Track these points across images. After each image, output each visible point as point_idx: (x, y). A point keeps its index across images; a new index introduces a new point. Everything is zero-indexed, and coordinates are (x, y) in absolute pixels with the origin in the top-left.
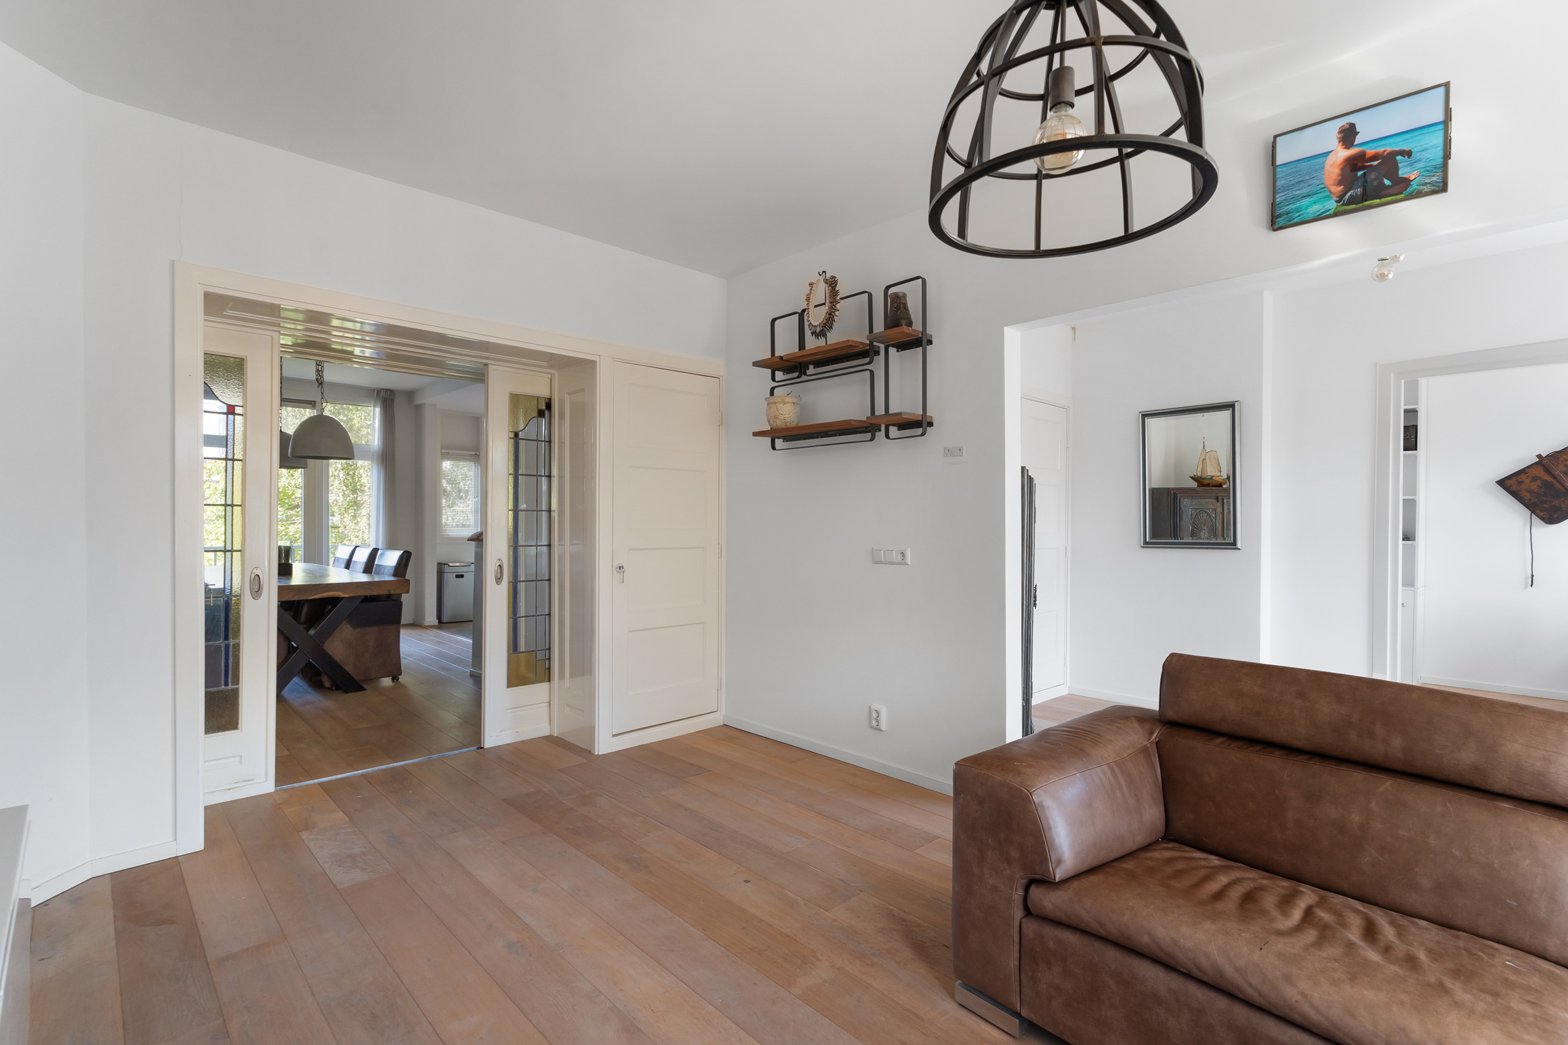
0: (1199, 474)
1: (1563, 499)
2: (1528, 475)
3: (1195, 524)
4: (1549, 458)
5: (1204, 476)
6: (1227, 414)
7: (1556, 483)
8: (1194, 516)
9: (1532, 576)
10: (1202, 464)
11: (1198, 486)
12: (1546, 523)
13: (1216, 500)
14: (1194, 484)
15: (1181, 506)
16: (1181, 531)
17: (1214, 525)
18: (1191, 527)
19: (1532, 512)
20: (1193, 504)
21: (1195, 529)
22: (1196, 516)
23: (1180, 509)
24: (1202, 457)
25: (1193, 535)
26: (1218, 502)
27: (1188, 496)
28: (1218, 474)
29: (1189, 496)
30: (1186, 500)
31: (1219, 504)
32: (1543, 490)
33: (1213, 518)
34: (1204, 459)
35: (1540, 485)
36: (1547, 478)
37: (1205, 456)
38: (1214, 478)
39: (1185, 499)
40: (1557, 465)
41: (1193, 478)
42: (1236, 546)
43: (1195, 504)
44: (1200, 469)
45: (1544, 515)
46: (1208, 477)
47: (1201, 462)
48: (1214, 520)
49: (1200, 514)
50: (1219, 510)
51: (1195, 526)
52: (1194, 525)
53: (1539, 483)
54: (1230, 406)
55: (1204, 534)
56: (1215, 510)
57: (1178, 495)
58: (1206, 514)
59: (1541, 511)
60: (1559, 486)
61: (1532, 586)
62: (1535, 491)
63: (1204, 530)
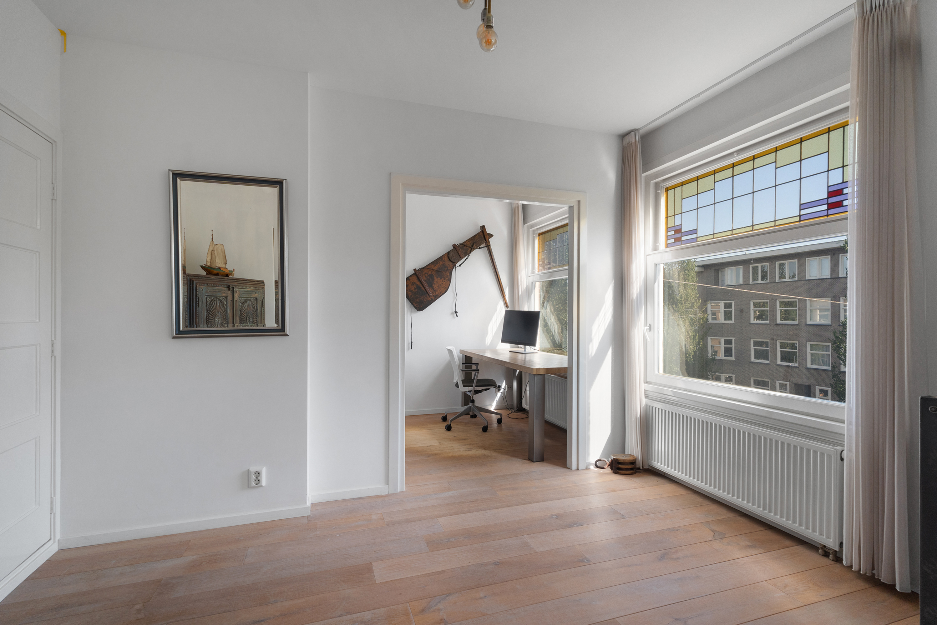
0: (209, 264)
1: (424, 296)
2: (410, 281)
3: (210, 310)
4: (419, 272)
5: (213, 266)
6: (273, 191)
7: (422, 286)
8: (208, 303)
9: (412, 342)
10: (211, 255)
11: (206, 274)
12: (418, 310)
13: (227, 288)
14: (204, 273)
15: (197, 293)
16: (197, 318)
17: (226, 311)
18: (206, 314)
19: (412, 304)
20: (208, 291)
21: (210, 315)
22: (210, 303)
23: (196, 296)
24: (211, 249)
25: (208, 321)
26: (229, 290)
27: (203, 283)
28: (223, 266)
29: (205, 283)
30: (202, 287)
31: (230, 292)
32: (416, 291)
33: (225, 305)
34: (213, 251)
35: (415, 287)
36: (418, 283)
37: (214, 248)
38: (221, 269)
39: (201, 285)
40: (422, 276)
41: (203, 268)
42: (285, 332)
43: (210, 292)
44: (209, 259)
45: (417, 305)
46: (217, 268)
47: (210, 253)
48: (226, 307)
49: (214, 302)
50: (230, 298)
51: (210, 313)
52: (208, 311)
53: (415, 286)
54: (278, 183)
55: (218, 320)
56: (227, 298)
57: (195, 282)
58: (219, 301)
59: (416, 303)
60: (423, 289)
61: (411, 348)
62: (413, 291)
63: (218, 316)
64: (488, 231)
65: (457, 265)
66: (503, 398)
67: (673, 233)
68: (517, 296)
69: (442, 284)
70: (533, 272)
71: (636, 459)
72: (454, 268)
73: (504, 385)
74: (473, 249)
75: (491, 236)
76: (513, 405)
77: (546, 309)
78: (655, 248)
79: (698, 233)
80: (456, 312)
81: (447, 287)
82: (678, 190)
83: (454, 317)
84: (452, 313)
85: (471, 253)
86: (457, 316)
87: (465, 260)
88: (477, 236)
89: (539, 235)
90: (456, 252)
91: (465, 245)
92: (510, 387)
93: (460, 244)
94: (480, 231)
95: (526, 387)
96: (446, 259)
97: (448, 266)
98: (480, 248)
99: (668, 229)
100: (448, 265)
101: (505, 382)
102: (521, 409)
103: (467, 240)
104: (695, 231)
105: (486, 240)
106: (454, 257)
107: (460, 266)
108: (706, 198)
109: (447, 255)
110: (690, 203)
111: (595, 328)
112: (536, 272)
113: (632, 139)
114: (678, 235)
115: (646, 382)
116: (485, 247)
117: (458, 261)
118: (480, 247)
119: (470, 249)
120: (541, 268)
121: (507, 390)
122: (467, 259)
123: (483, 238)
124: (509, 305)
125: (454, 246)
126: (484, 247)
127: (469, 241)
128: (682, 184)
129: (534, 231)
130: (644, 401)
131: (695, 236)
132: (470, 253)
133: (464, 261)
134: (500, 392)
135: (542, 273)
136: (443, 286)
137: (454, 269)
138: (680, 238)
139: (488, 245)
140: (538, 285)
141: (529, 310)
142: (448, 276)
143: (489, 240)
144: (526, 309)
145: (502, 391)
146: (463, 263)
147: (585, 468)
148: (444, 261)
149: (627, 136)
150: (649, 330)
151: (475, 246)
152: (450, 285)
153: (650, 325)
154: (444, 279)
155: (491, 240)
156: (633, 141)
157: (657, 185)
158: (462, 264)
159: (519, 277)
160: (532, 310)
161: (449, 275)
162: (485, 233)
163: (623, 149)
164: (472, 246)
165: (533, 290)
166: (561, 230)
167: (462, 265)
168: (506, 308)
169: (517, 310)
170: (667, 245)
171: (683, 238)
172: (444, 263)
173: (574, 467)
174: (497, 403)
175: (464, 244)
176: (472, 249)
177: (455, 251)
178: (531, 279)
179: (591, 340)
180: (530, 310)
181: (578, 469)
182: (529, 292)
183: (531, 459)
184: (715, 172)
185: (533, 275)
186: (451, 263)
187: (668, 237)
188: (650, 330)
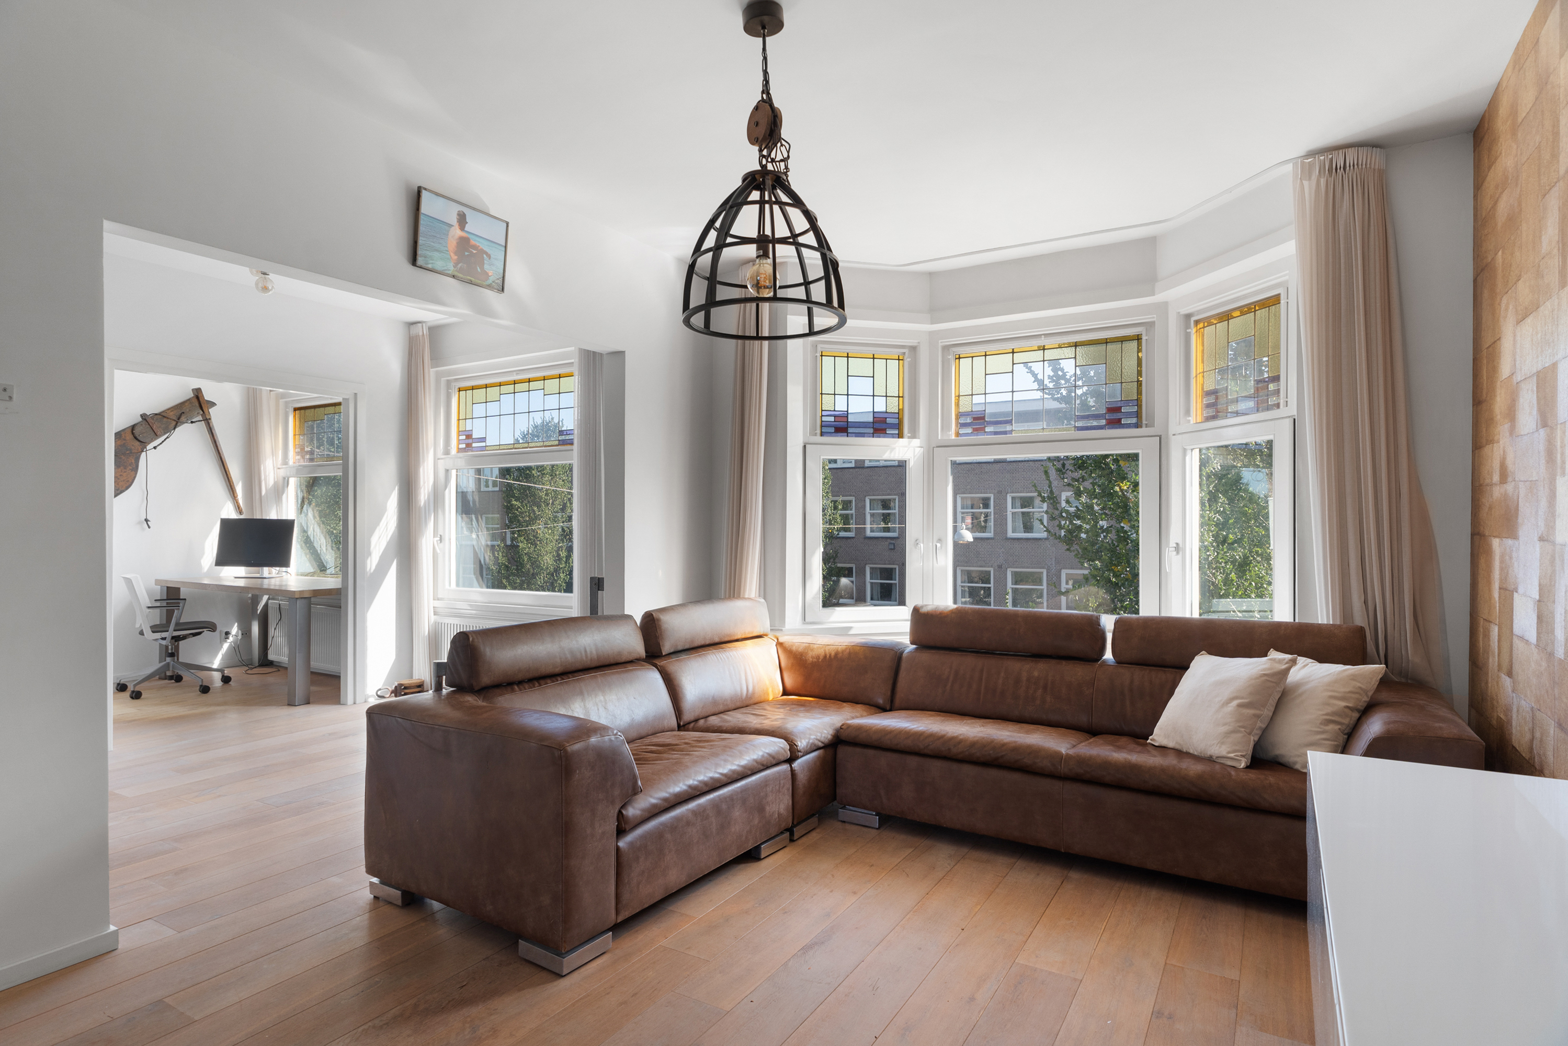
64: (207, 397)
65: (149, 447)
66: (235, 649)
67: (464, 437)
68: (257, 497)
69: (121, 475)
70: (285, 462)
71: (423, 682)
72: (143, 451)
73: (235, 630)
74: (178, 424)
75: (213, 404)
76: (251, 660)
77: (307, 515)
78: (447, 452)
79: (487, 441)
80: (147, 520)
81: (131, 481)
82: (469, 392)
83: (143, 529)
84: (140, 523)
85: (176, 429)
86: (149, 527)
87: (165, 440)
88: (186, 404)
89: (295, 409)
90: (148, 426)
91: (164, 417)
92: (246, 633)
93: (156, 414)
94: (193, 395)
95: (275, 629)
96: (129, 436)
97: (133, 447)
98: (192, 422)
99: (459, 433)
100: (133, 445)
101: (237, 626)
102: (265, 663)
103: (168, 409)
104: (483, 440)
105: (203, 411)
106: (145, 435)
107: (155, 448)
108: (493, 408)
109: (130, 430)
110: (479, 410)
111: (374, 540)
112: (291, 462)
113: (417, 330)
114: (470, 441)
115: (436, 598)
116: (201, 421)
117: (152, 441)
118: (193, 420)
119: (174, 423)
120: (298, 457)
121: (240, 637)
122: (167, 438)
123: (199, 408)
124: (243, 510)
125: (144, 417)
126: (199, 421)
127: (172, 411)
128: (473, 388)
129: (286, 403)
130: (433, 618)
131: (483, 444)
132: (174, 429)
133: (163, 442)
134: (229, 641)
135: (300, 466)
136: (122, 480)
137: (143, 454)
138: (471, 444)
139: (208, 418)
140: (293, 482)
141: (279, 518)
142: (132, 463)
143: (210, 410)
144: (273, 516)
145: (231, 639)
146: (161, 444)
147: (364, 701)
148: (125, 440)
149: (414, 325)
150: (439, 542)
151: (183, 418)
152: (135, 477)
153: (441, 535)
154: (125, 469)
155: (212, 411)
156: (421, 334)
157: (449, 383)
158: (159, 445)
159: (262, 468)
160: (284, 518)
161: (133, 461)
162: (201, 400)
163: (410, 338)
164: (179, 419)
165: (286, 488)
166: (331, 409)
167: (158, 447)
168: (239, 515)
169: (258, 518)
170: (460, 450)
171: (474, 445)
172: (124, 443)
173: (350, 700)
174: (222, 659)
175: (162, 414)
176: (178, 422)
177: (146, 424)
178: (282, 473)
179: (369, 554)
180: (281, 518)
181: (355, 703)
182: (279, 490)
183: (291, 704)
184: (500, 385)
185: (284, 466)
186: (137, 443)
187: (459, 442)
188: (441, 542)
